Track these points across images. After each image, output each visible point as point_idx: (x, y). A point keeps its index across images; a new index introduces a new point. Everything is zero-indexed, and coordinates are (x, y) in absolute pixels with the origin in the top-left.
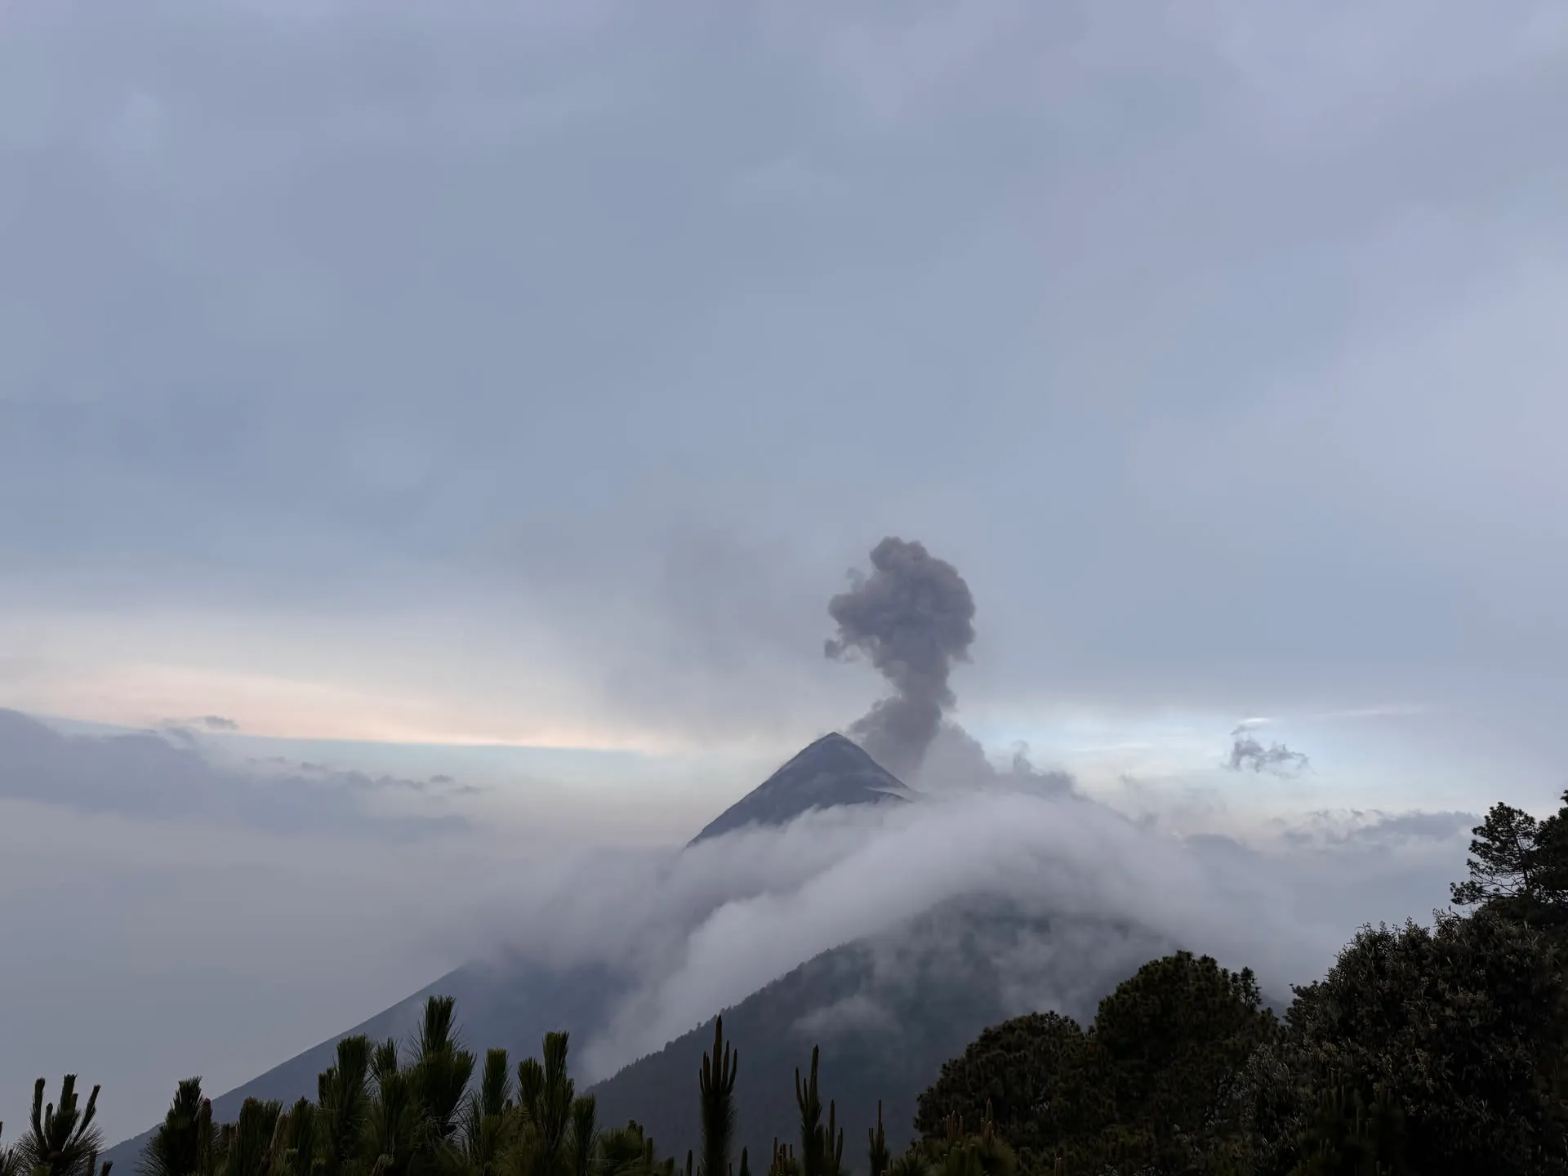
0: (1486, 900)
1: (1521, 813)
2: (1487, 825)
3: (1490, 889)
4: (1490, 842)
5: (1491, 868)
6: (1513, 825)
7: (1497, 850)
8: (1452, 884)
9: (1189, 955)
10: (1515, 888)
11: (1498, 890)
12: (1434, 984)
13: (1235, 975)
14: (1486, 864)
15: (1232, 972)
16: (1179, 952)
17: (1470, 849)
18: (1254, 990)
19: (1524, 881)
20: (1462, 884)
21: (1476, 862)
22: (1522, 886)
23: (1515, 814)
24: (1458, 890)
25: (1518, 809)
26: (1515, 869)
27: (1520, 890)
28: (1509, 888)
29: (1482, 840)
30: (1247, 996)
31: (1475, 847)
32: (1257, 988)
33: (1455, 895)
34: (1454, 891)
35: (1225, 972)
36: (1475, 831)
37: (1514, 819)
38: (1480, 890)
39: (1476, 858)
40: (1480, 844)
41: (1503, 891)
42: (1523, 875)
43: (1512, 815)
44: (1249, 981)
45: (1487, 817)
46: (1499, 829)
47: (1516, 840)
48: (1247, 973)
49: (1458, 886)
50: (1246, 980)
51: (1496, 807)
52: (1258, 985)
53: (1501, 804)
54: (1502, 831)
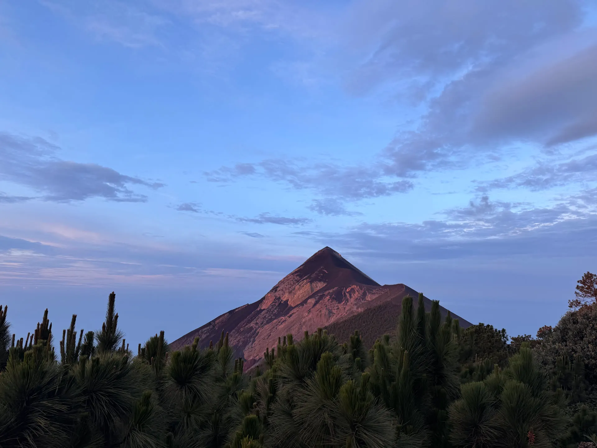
0: (581, 306)
1: (595, 275)
2: (583, 280)
3: (583, 303)
4: (584, 286)
5: (584, 295)
6: (592, 280)
7: (586, 288)
8: (569, 300)
9: (483, 324)
10: (592, 302)
11: (586, 303)
12: (593, 326)
13: (499, 331)
14: (582, 293)
15: (498, 330)
16: (480, 323)
17: (576, 288)
18: (506, 336)
19: (595, 300)
20: (573, 300)
21: (578, 292)
22: (594, 302)
23: (593, 276)
24: (571, 303)
25: (594, 274)
26: (592, 295)
27: (594, 303)
28: (590, 302)
29: (580, 285)
30: (503, 338)
31: (578, 287)
32: (507, 335)
33: (570, 304)
34: (570, 303)
35: (496, 330)
36: (578, 282)
37: (593, 278)
38: (579, 303)
39: (578, 291)
40: (580, 287)
41: (587, 303)
42: (595, 298)
43: (592, 276)
44: (504, 333)
45: (583, 277)
46: (587, 281)
47: (593, 285)
48: (504, 331)
49: (572, 301)
50: (503, 333)
51: (586, 273)
52: (507, 334)
53: (588, 272)
54: (588, 282)
